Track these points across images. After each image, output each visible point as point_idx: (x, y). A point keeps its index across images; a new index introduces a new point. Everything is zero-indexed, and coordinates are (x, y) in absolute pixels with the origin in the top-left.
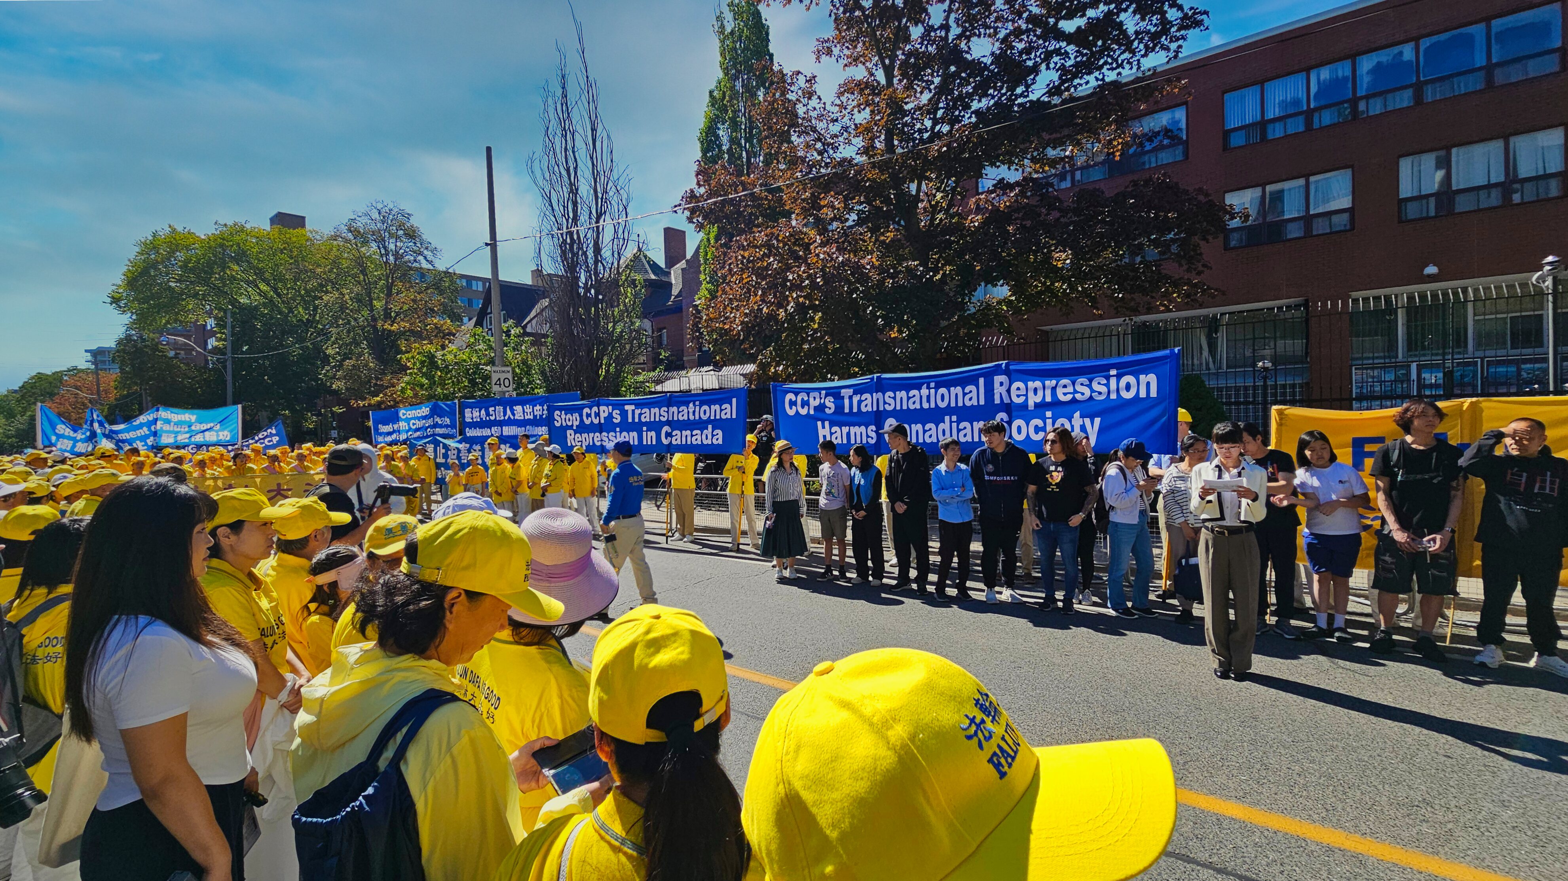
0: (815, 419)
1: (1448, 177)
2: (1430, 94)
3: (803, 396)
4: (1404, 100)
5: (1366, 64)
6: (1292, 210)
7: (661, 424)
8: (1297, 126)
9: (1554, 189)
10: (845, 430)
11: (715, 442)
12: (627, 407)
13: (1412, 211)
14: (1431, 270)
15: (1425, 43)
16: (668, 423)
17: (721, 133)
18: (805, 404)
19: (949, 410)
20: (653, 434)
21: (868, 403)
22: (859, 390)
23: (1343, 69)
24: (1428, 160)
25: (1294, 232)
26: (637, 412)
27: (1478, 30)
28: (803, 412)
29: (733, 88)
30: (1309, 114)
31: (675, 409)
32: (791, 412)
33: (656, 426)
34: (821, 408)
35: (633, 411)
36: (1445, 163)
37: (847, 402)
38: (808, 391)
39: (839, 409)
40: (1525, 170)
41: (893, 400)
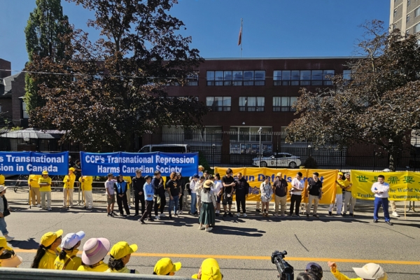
0: (97, 165)
1: (247, 103)
2: (245, 84)
3: (93, 156)
4: (240, 84)
5: (235, 73)
6: (220, 104)
7: (26, 163)
8: (221, 84)
9: (263, 109)
10: (108, 168)
11: (54, 170)
12: (7, 156)
13: (241, 109)
14: (244, 123)
15: (245, 72)
16: (30, 163)
17: (36, 32)
18: (93, 159)
19: (143, 164)
20: (22, 167)
21: (117, 160)
22: (113, 156)
23: (230, 73)
24: (244, 98)
25: (220, 109)
26: (13, 158)
27: (253, 72)
28: (93, 162)
29: (43, 15)
30: (224, 81)
31: (34, 158)
32: (88, 162)
33: (24, 164)
34: (99, 161)
35: (11, 158)
36: (246, 99)
37: (109, 160)
38: (95, 155)
39: (107, 161)
40: (259, 105)
41: (126, 160)
